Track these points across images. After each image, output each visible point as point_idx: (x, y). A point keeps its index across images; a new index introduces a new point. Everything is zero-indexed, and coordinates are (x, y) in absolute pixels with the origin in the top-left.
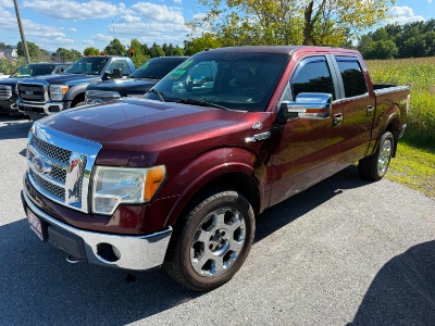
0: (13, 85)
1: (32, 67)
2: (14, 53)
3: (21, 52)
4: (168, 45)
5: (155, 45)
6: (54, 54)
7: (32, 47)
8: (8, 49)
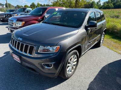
0: (5, 14)
1: (9, 10)
2: (5, 6)
3: (6, 6)
4: (48, 4)
5: (44, 4)
6: (16, 7)
7: (10, 5)
8: (3, 5)
